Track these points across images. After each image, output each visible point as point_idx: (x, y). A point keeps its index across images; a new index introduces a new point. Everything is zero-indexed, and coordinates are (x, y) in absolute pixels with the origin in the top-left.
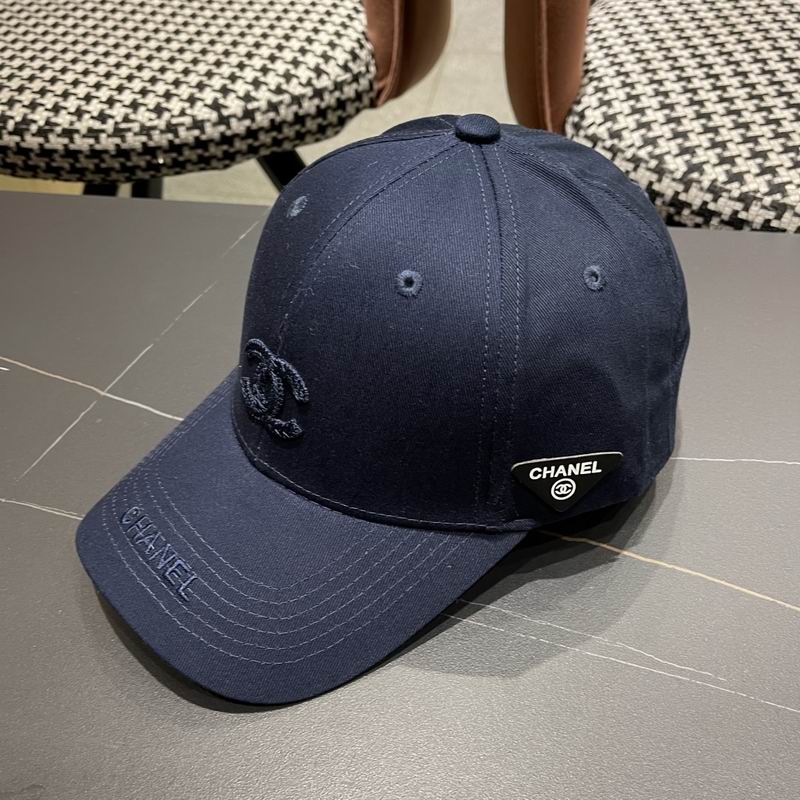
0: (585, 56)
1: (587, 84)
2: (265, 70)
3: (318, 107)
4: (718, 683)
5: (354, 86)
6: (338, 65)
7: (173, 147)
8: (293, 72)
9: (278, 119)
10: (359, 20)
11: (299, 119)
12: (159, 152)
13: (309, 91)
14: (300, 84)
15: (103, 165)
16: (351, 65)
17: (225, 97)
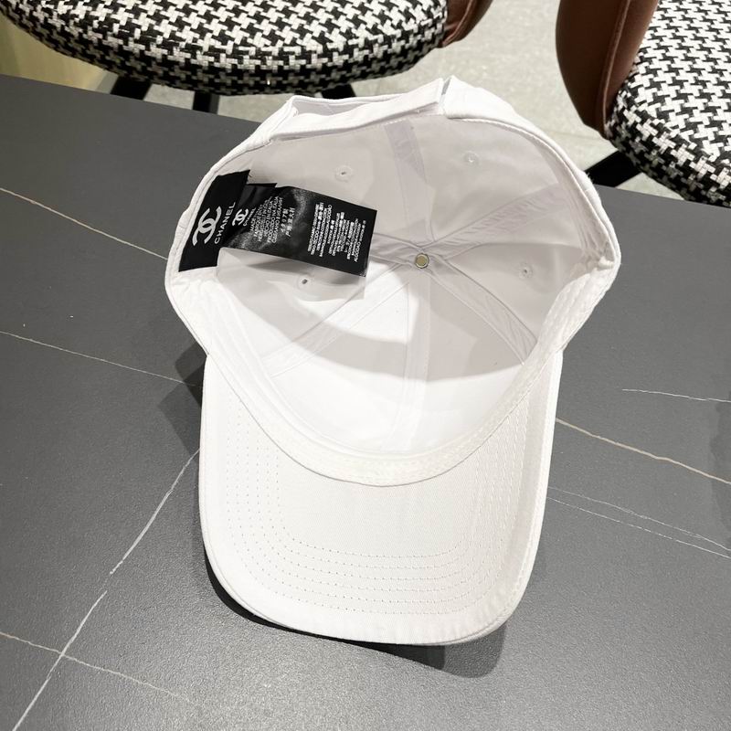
1: (638, 64)
3: (403, 47)
6: (423, 10)
7: (281, 72)
12: (268, 75)
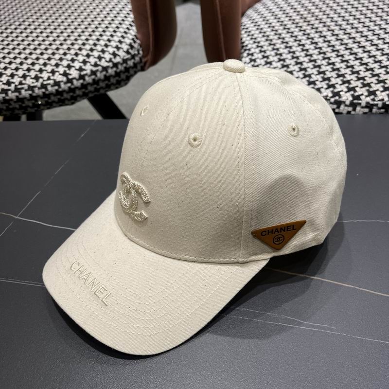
0: (241, 39)
1: (243, 52)
2: (88, 56)
3: (116, 72)
4: (332, 330)
5: (133, 61)
6: (124, 51)
7: (45, 95)
8: (102, 56)
9: (97, 79)
10: (133, 30)
11: (107, 78)
12: (38, 99)
13: (110, 64)
14: (106, 61)
15: (11, 107)
16: (130, 51)
17: (69, 70)
